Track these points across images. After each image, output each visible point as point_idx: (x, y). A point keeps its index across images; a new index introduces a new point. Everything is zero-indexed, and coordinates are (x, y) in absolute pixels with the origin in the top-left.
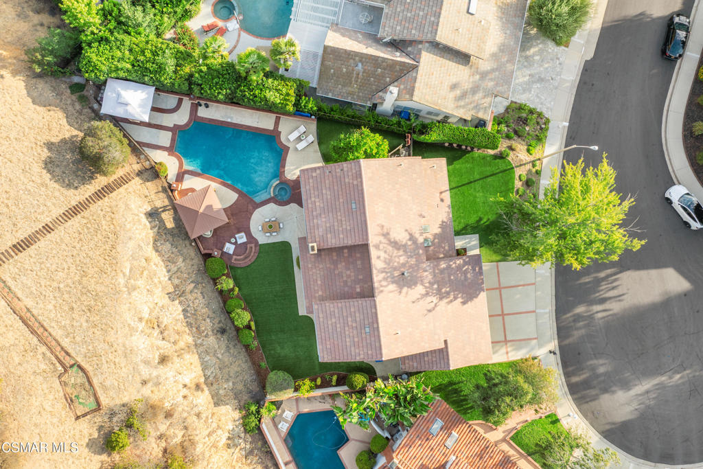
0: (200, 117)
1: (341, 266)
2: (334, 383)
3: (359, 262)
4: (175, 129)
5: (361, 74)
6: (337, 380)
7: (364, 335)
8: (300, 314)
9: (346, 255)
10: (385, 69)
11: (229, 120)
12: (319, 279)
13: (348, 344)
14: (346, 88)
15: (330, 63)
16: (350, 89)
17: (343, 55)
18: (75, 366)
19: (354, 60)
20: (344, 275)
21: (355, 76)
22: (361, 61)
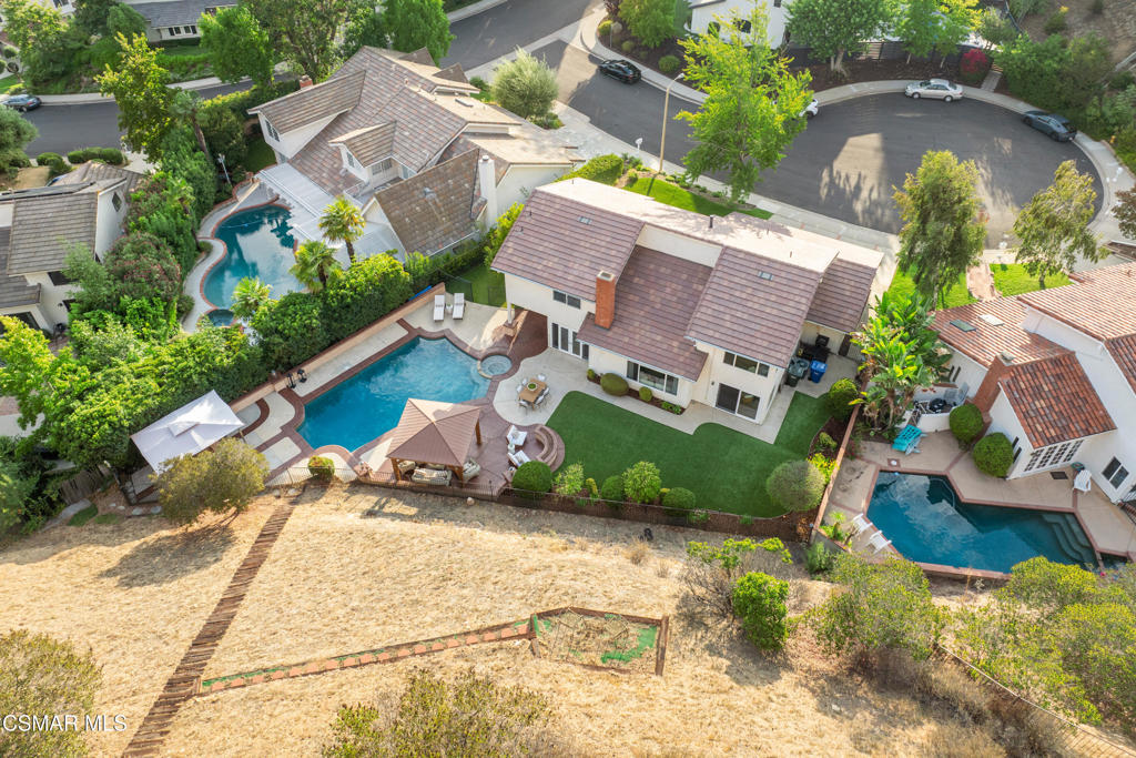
0: (306, 396)
1: (653, 295)
2: (834, 444)
3: (663, 270)
4: (287, 430)
5: (437, 200)
6: (830, 434)
7: (772, 284)
8: (692, 433)
9: (642, 282)
10: (454, 176)
11: (347, 368)
12: (654, 336)
13: (775, 312)
14: (438, 230)
15: (397, 212)
16: (441, 228)
17: (403, 192)
18: (537, 621)
19: (417, 189)
20: (669, 297)
21: (433, 207)
22: (425, 186)
